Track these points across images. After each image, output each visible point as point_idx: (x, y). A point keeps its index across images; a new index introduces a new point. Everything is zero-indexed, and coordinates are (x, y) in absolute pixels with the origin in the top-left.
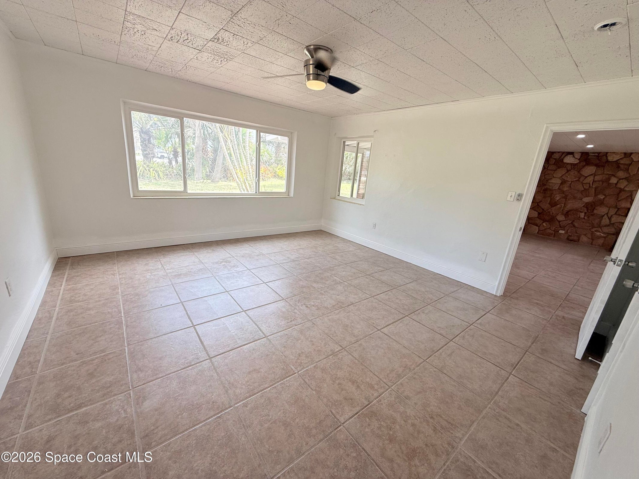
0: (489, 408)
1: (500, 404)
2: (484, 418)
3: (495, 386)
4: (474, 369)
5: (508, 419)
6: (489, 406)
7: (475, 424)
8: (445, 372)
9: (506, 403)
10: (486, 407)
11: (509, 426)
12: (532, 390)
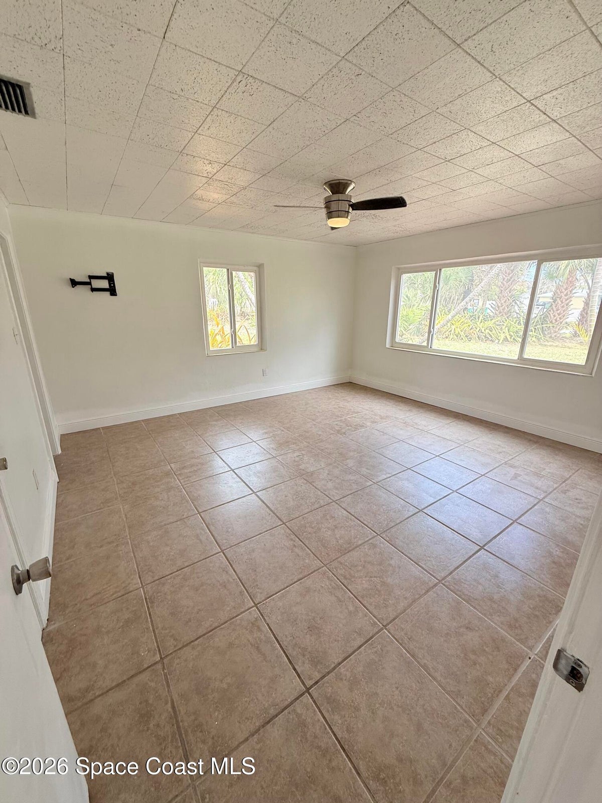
0: (127, 536)
1: (124, 546)
2: (124, 527)
3: (141, 555)
4: (168, 549)
5: (109, 543)
6: (128, 537)
7: (125, 519)
8: (178, 523)
9: (121, 552)
10: (129, 534)
11: (106, 539)
12: (111, 593)
